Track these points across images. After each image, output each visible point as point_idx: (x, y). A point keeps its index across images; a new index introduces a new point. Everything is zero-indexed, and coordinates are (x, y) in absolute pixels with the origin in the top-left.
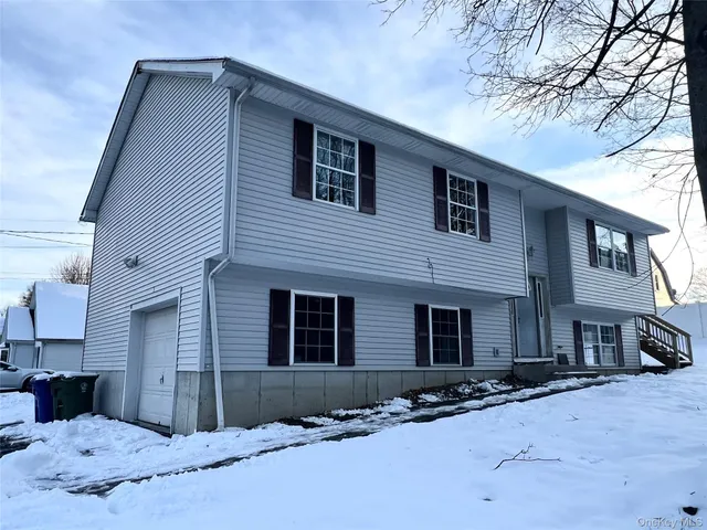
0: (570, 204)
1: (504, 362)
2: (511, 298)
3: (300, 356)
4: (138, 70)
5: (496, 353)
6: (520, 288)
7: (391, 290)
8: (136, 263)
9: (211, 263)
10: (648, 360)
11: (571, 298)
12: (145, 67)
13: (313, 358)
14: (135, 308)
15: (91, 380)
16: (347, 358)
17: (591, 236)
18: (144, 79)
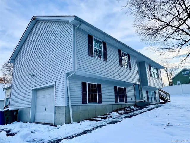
0: (146, 61)
1: (133, 102)
2: (134, 85)
3: (89, 102)
4: (34, 18)
5: (132, 99)
6: (137, 82)
7: (109, 82)
8: (34, 75)
9: (68, 74)
10: (161, 101)
11: (147, 84)
12: (37, 18)
13: (92, 102)
14: (33, 88)
15: (17, 111)
16: (100, 102)
17: (150, 69)
18: (35, 21)
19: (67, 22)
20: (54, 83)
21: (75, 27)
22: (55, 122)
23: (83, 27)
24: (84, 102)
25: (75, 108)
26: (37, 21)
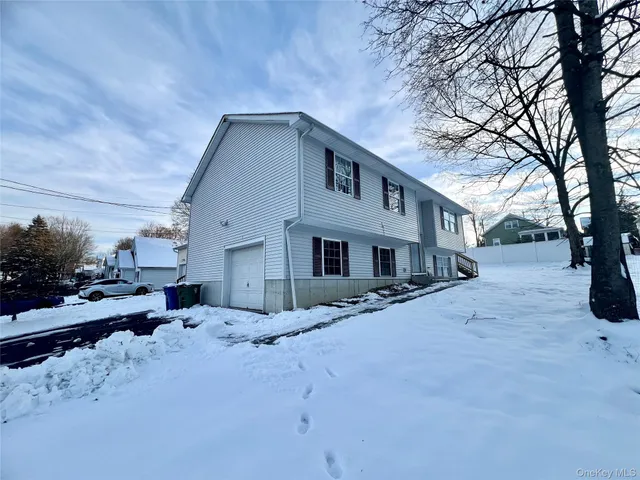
0: (435, 199)
1: (407, 275)
2: (410, 244)
3: (326, 273)
4: (225, 119)
5: (405, 270)
6: (415, 238)
7: (363, 238)
8: (226, 224)
9: (287, 223)
10: (461, 275)
11: (434, 243)
12: (230, 118)
13: (332, 273)
14: (227, 247)
15: (199, 286)
16: (347, 274)
17: (442, 215)
18: (227, 124)
19: (285, 125)
20: (263, 239)
21: (300, 133)
22: (264, 305)
23: (316, 133)
24: (317, 272)
25: (301, 284)
26: (231, 123)
